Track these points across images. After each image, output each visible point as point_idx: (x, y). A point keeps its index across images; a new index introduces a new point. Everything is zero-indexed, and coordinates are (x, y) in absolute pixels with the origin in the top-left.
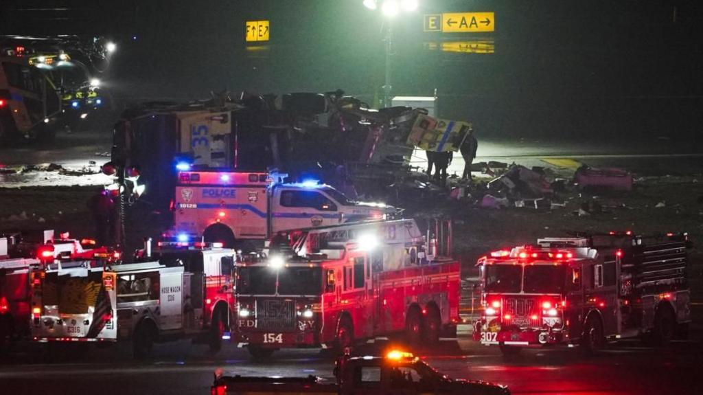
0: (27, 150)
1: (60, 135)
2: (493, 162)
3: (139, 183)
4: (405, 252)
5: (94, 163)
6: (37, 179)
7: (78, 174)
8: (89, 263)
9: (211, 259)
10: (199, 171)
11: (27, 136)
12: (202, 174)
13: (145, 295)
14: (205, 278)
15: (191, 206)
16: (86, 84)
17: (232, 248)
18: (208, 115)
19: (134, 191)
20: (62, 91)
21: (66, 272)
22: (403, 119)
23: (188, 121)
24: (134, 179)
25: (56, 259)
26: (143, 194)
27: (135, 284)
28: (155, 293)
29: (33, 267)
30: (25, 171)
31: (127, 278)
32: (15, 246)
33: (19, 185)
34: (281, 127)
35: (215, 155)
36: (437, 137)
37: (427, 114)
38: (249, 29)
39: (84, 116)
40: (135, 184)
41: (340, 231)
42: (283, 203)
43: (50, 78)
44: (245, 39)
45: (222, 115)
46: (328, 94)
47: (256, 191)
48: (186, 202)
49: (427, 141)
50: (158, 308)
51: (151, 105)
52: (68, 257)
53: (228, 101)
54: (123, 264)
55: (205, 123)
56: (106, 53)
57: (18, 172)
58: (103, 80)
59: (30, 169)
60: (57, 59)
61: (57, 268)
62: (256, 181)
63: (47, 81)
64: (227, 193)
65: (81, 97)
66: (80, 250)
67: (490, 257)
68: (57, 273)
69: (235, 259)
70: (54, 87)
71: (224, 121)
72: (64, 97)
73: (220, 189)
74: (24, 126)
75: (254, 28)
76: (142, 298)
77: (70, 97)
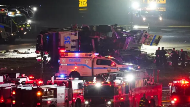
0: (5, 45)
1: (17, 40)
2: (170, 49)
3: (49, 56)
4: (143, 81)
5: (29, 50)
6: (9, 55)
7: (24, 53)
8: (32, 85)
9: (75, 84)
10: (68, 52)
11: (5, 40)
12: (69, 54)
13: (52, 96)
14: (73, 90)
15: (65, 65)
16: (26, 22)
17: (82, 80)
18: (70, 33)
19: (47, 59)
20: (18, 24)
21: (24, 88)
22: (138, 34)
23: (63, 35)
24: (47, 55)
25: (21, 83)
26: (50, 61)
27: (48, 92)
28: (55, 95)
29: (12, 86)
30: (5, 52)
31: (45, 90)
32: (6, 79)
33: (3, 57)
34: (95, 37)
35: (72, 47)
36: (150, 41)
37: (146, 32)
38: (80, 2)
39: (25, 33)
40: (47, 57)
41: (120, 74)
42: (97, 64)
43: (14, 20)
44: (79, 6)
45: (75, 33)
46: (112, 25)
47: (88, 60)
48: (64, 63)
49: (147, 42)
50: (56, 101)
51: (50, 29)
52: (24, 83)
53: (77, 28)
54: (44, 85)
55: (69, 36)
56: (33, 11)
57: (3, 53)
58: (32, 21)
59: (7, 51)
60: (16, 13)
61: (21, 87)
62: (88, 56)
63: (12, 21)
64: (78, 60)
65: (24, 26)
66: (29, 80)
67: (173, 83)
68: (21, 88)
69: (83, 84)
70: (15, 23)
71: (75, 35)
72: (18, 26)
73: (75, 59)
74: (4, 37)
75: (82, 2)
76: (51, 97)
77: (20, 27)
